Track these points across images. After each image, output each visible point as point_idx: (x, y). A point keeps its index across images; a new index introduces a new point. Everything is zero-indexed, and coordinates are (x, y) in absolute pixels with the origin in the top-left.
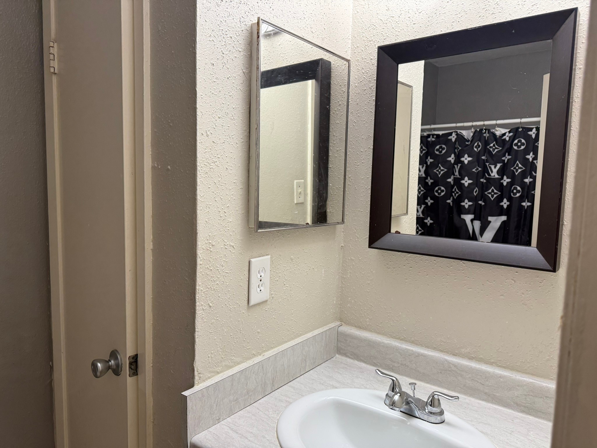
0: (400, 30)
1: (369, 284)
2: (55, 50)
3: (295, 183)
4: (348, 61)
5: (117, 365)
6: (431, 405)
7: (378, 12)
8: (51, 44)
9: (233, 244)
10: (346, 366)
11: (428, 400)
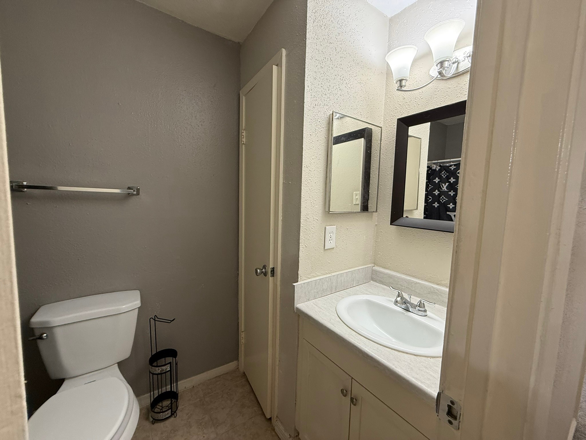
0: (410, 109)
1: (390, 245)
2: (244, 134)
3: (354, 193)
4: (381, 127)
5: (266, 272)
6: (419, 307)
7: (398, 100)
8: (243, 131)
9: (317, 219)
10: (375, 286)
11: (418, 303)
